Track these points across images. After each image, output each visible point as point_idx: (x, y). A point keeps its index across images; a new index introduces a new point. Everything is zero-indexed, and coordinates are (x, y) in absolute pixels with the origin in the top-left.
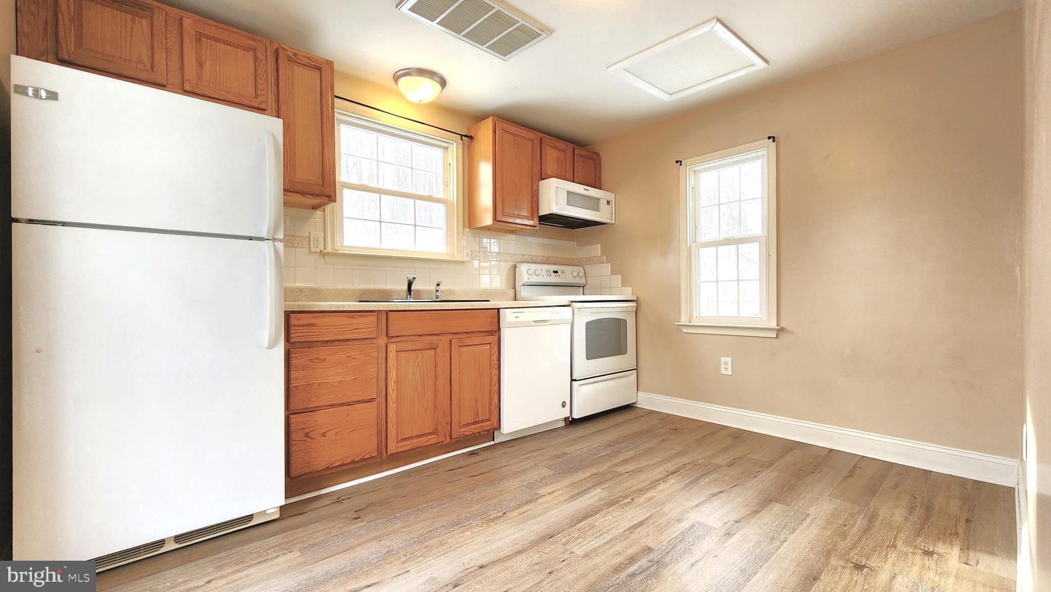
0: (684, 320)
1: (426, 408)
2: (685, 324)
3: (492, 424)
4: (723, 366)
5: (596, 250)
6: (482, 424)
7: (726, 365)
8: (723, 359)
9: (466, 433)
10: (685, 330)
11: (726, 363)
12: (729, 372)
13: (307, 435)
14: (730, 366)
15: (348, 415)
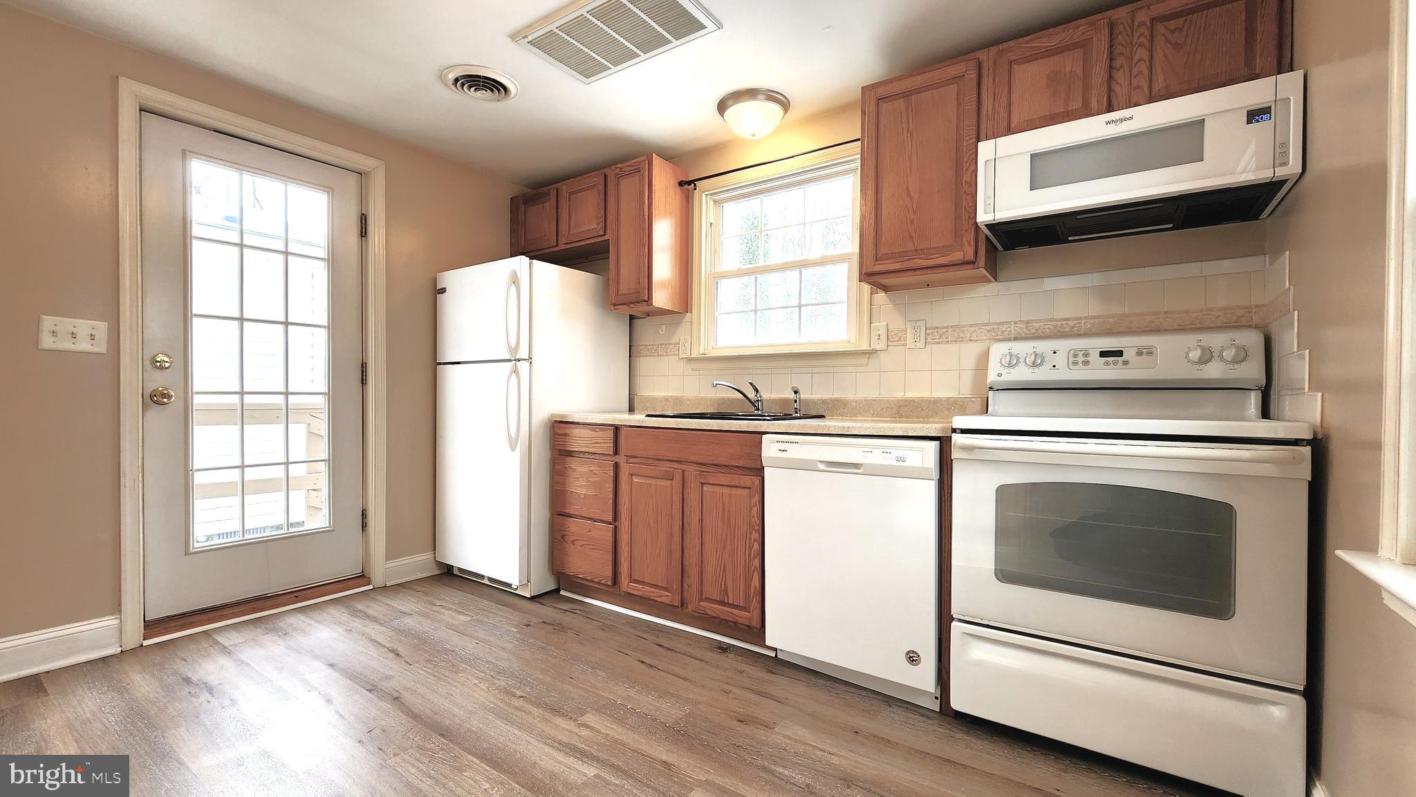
1: (659, 554)
3: (750, 619)
6: (735, 611)
9: (709, 612)
13: (563, 537)
15: (590, 531)
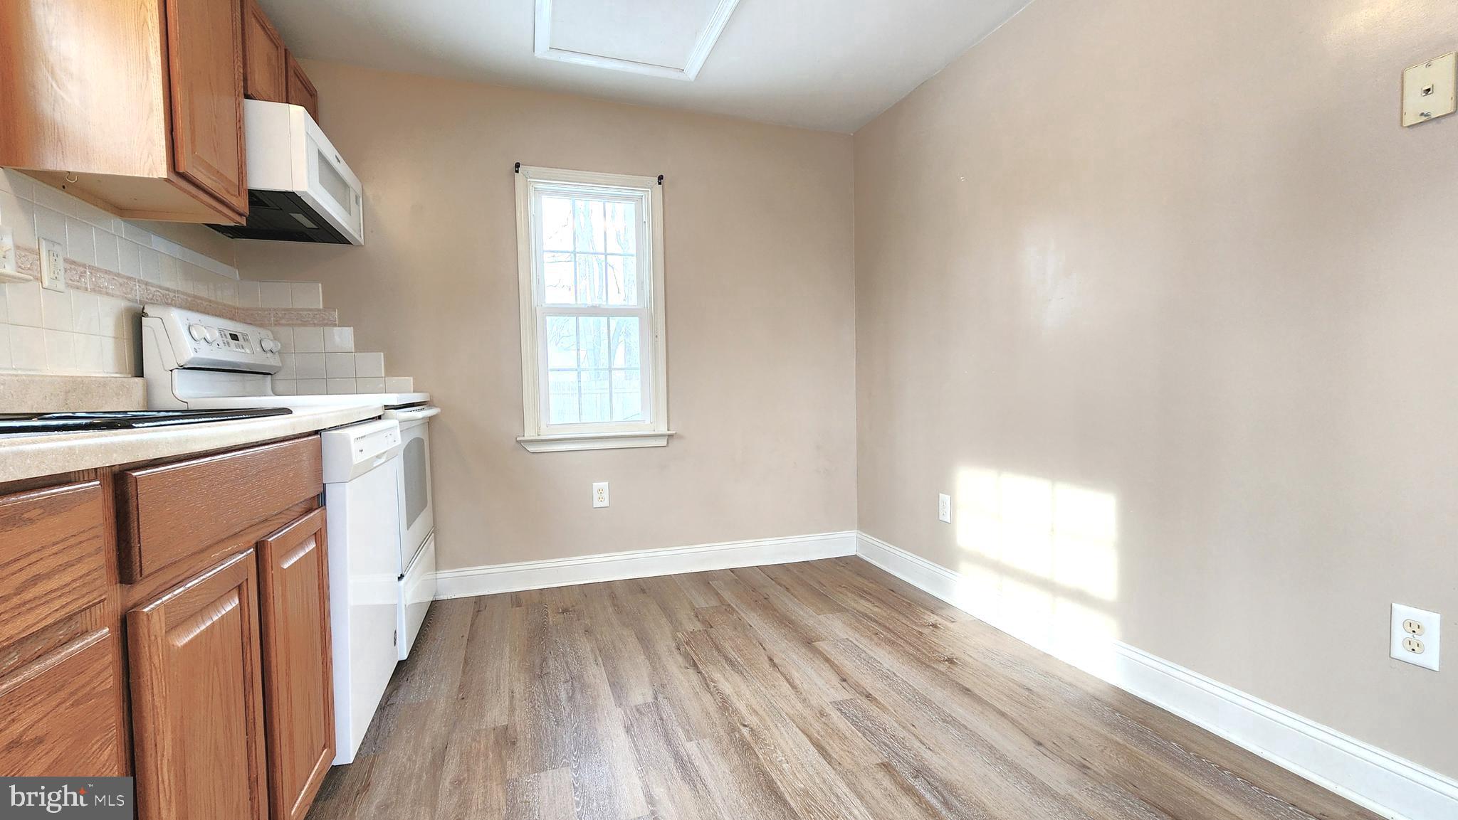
0: (529, 434)
2: (532, 438)
4: (596, 496)
5: (312, 296)
7: (601, 493)
8: (597, 485)
10: (532, 449)
11: (600, 491)
12: (606, 503)
14: (606, 495)
